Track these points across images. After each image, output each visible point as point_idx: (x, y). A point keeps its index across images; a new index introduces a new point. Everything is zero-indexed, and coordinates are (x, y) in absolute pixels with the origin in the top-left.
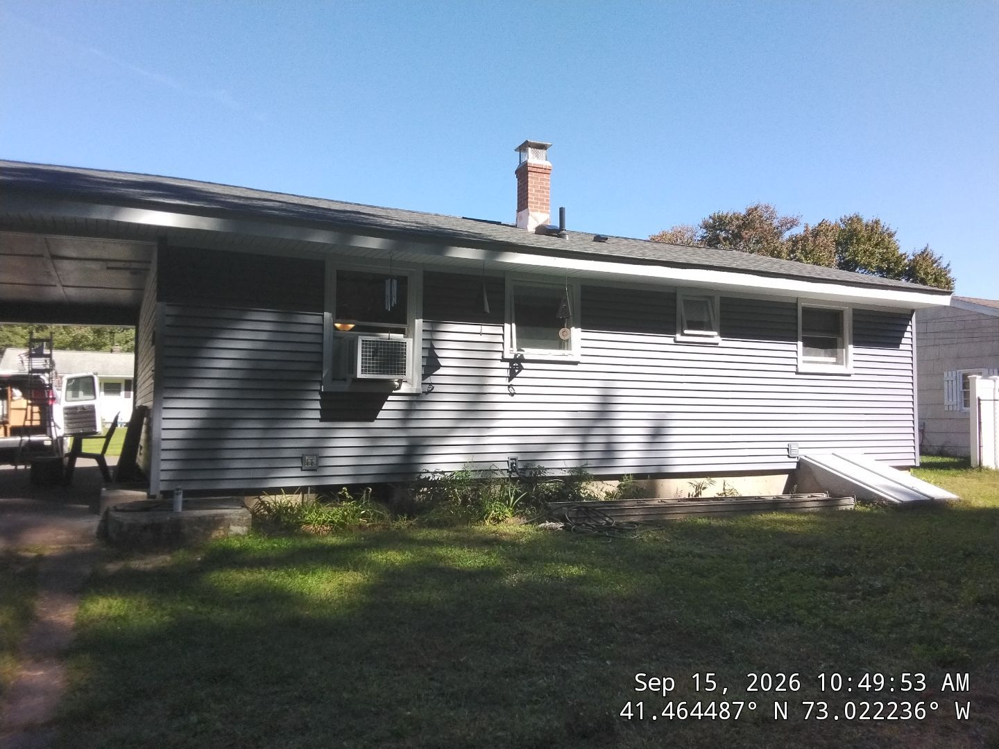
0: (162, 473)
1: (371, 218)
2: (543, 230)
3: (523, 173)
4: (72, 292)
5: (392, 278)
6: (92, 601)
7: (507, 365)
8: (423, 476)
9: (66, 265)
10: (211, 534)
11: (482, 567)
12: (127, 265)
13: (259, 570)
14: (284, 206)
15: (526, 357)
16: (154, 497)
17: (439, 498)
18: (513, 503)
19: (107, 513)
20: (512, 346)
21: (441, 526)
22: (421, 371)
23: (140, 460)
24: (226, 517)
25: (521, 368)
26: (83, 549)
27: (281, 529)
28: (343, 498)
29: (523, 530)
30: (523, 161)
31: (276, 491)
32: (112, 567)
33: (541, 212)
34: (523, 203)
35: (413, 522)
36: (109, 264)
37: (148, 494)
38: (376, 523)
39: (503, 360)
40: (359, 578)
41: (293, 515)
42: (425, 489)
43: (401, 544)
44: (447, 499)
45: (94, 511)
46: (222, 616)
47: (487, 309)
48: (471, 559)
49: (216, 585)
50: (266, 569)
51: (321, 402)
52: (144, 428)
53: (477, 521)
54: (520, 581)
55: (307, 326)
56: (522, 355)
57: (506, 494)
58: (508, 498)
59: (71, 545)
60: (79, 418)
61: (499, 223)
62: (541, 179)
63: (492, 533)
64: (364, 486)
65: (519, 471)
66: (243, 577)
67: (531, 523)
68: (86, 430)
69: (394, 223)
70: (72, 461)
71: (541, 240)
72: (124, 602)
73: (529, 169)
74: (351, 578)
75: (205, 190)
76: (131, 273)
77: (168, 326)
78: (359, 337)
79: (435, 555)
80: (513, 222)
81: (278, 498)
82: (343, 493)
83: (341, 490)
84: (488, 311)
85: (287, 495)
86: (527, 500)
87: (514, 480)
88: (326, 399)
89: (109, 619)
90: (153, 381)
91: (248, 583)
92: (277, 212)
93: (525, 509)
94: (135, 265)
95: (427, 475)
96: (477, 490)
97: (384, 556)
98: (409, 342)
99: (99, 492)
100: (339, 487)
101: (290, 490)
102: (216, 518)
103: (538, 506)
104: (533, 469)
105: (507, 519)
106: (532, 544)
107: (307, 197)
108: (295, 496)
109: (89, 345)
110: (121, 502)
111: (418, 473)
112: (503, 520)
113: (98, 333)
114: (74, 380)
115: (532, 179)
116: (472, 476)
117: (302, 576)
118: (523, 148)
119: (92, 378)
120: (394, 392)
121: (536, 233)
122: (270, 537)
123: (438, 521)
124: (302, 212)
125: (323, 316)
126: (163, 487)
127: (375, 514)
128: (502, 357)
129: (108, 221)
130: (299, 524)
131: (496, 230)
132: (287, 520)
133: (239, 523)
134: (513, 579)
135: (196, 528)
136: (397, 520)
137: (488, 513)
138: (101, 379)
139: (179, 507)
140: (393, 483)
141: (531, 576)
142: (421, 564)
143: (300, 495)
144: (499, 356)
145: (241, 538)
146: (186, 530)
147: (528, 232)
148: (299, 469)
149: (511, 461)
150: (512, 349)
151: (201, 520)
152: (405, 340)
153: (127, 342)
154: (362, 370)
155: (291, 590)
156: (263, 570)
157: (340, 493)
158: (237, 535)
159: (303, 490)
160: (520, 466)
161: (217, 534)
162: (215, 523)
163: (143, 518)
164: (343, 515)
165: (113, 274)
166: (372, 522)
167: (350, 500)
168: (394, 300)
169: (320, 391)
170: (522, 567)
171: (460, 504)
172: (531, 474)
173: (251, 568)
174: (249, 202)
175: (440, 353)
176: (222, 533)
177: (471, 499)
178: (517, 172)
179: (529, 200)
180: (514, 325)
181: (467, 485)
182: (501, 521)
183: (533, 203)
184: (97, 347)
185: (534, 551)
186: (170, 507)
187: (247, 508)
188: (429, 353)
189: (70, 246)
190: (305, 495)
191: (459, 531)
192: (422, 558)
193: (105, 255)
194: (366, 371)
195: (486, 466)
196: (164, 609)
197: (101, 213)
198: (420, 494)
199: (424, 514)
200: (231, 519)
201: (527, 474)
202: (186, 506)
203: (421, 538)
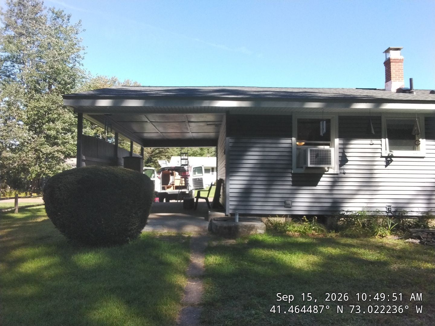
0: (230, 206)
1: (312, 94)
2: (400, 91)
3: (388, 63)
4: (194, 135)
5: (323, 120)
6: (210, 256)
7: (384, 159)
8: (341, 213)
9: (192, 125)
10: (250, 232)
11: (378, 259)
12: (214, 123)
13: (271, 250)
14: (274, 93)
15: (394, 155)
16: (227, 215)
17: (350, 223)
18: (390, 228)
19: (211, 221)
20: (386, 150)
21: (352, 237)
22: (339, 163)
23: (221, 200)
24: (255, 226)
25: (392, 161)
26: (203, 234)
27: (278, 233)
28: (304, 221)
29: (397, 242)
30: (388, 57)
31: (274, 216)
32: (215, 243)
33: (399, 81)
34: (388, 78)
35: (338, 234)
36: (207, 123)
37: (225, 214)
38: (320, 233)
39: (382, 157)
40: (316, 258)
41: (282, 226)
42: (343, 219)
43: (334, 244)
44: (354, 224)
45: (207, 219)
46: (259, 269)
47: (373, 132)
48: (371, 255)
49: (254, 254)
50: (274, 250)
51: (292, 177)
52: (222, 188)
53: (371, 236)
54: (399, 268)
55: (285, 144)
56: (392, 154)
57: (386, 224)
58: (387, 225)
59: (200, 233)
60: (197, 183)
61: (375, 89)
62: (398, 65)
63: (380, 243)
64: (313, 216)
65: (392, 212)
66: (265, 252)
67: (401, 239)
68: (200, 187)
69: (323, 95)
70: (197, 200)
71: (400, 96)
72: (221, 258)
73: (391, 61)
74: (313, 258)
75: (242, 90)
76: (215, 126)
77: (230, 147)
78: (309, 148)
79: (351, 251)
80: (384, 88)
81: (275, 219)
82: (304, 218)
83: (303, 217)
84: (374, 133)
85: (279, 218)
86: (398, 227)
87: (390, 217)
88: (294, 176)
89: (216, 264)
90: (225, 169)
91: (267, 255)
92: (271, 96)
93: (397, 232)
94: (216, 123)
95: (343, 212)
96: (370, 221)
97: (326, 249)
98: (332, 150)
99: (208, 213)
100: (302, 216)
101: (280, 216)
102: (252, 226)
103: (404, 230)
104: (401, 211)
105: (387, 236)
106: (403, 251)
107: (282, 88)
108: (282, 218)
109: (199, 154)
110: (216, 217)
111: (339, 211)
112: (385, 236)
113: (201, 149)
114: (195, 168)
115: (393, 66)
116: (367, 214)
117: (290, 255)
118: (387, 51)
119: (201, 167)
120: (325, 173)
121: (397, 92)
122: (274, 236)
123: (351, 235)
124: (281, 95)
125: (292, 139)
126: (231, 212)
127: (319, 229)
128: (381, 155)
129: (208, 107)
130: (285, 231)
131: (375, 93)
132: (280, 229)
133: (260, 229)
134: (394, 267)
135: (244, 229)
136: (330, 232)
137: (377, 232)
138: (204, 167)
139: (237, 220)
140: (327, 215)
141: (405, 266)
142: (345, 255)
143: (285, 218)
144: (379, 155)
145: (262, 235)
146: (240, 230)
147: (392, 92)
148: (284, 207)
149: (388, 207)
150: (386, 151)
151: (246, 226)
152: (331, 149)
153: (211, 152)
154: (310, 163)
155: (286, 260)
156: (273, 250)
157: (302, 218)
158: (260, 234)
159: (286, 216)
160: (393, 210)
161: (252, 232)
162: (252, 228)
163: (225, 224)
164: (304, 229)
165: (209, 127)
166: (318, 232)
167: (307, 222)
168: (325, 130)
169: (291, 173)
170: (399, 261)
171: (361, 227)
172: (399, 214)
173: (268, 249)
174: (259, 93)
175: (347, 155)
176: (254, 232)
177: (367, 225)
178: (384, 63)
179: (392, 76)
180: (387, 139)
181: (364, 218)
182: (384, 237)
183: (394, 77)
184: (201, 155)
185: (404, 254)
186: (234, 220)
187: (263, 222)
188: (342, 154)
189: (194, 117)
190: (287, 218)
191: (362, 240)
192: (345, 252)
193: (207, 120)
194: (312, 163)
195: (374, 209)
196: (236, 262)
197: (206, 104)
198: (340, 221)
199: (343, 231)
200: (257, 227)
201: (397, 214)
202: (240, 220)
203: (343, 242)
